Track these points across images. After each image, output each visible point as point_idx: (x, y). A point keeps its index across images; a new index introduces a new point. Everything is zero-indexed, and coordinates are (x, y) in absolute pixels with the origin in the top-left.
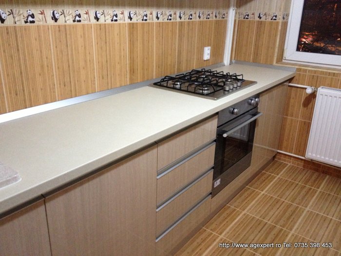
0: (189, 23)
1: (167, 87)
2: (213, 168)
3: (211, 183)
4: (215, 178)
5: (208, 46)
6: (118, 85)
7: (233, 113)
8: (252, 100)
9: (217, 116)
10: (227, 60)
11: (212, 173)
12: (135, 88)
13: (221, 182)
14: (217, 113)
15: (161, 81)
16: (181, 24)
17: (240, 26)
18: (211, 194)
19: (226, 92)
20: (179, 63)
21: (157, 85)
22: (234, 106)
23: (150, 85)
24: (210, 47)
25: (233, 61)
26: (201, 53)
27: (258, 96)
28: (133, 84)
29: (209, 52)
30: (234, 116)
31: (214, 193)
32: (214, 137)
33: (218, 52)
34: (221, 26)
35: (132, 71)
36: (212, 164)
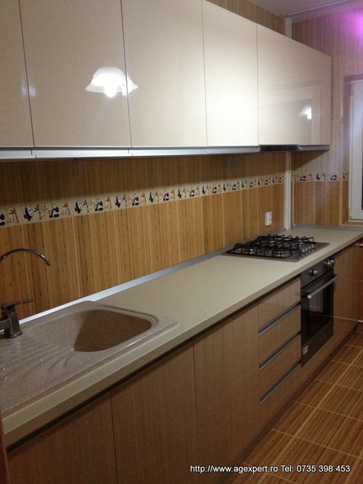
0: (250, 191)
1: (242, 254)
2: (300, 333)
3: (300, 351)
4: (303, 344)
5: (269, 211)
6: (195, 256)
7: (312, 274)
8: (327, 262)
9: (299, 278)
10: (287, 224)
11: (300, 338)
12: (210, 257)
13: (309, 349)
14: (299, 275)
15: (234, 249)
16: (244, 192)
18: (300, 361)
19: (303, 255)
20: (244, 229)
21: (230, 253)
22: (313, 268)
23: (223, 254)
24: (271, 212)
25: (294, 225)
26: (263, 219)
27: (331, 258)
28: (208, 254)
29: (270, 217)
30: (314, 278)
31: (303, 360)
32: (299, 299)
33: (278, 217)
34: (278, 190)
35: (206, 240)
36: (299, 328)
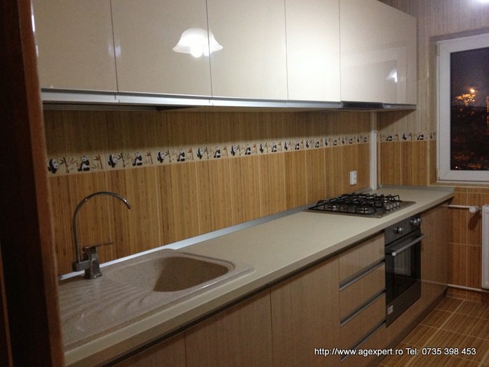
0: (334, 149)
1: (325, 211)
2: (384, 291)
3: (385, 310)
4: (388, 304)
5: (353, 170)
6: (278, 211)
7: (397, 232)
8: (413, 220)
9: (383, 234)
10: (373, 184)
11: (385, 296)
12: (292, 213)
13: (394, 309)
14: (383, 231)
15: (317, 206)
16: (327, 149)
17: (383, 148)
18: (385, 321)
19: (387, 212)
20: (328, 187)
21: (314, 209)
22: (398, 225)
23: (306, 211)
24: (355, 172)
25: (381, 186)
26: (347, 178)
27: (418, 216)
28: (290, 210)
29: (355, 176)
30: (399, 236)
31: (388, 321)
32: (382, 256)
33: (363, 176)
34: (363, 150)
35: (289, 197)
36: (383, 286)
